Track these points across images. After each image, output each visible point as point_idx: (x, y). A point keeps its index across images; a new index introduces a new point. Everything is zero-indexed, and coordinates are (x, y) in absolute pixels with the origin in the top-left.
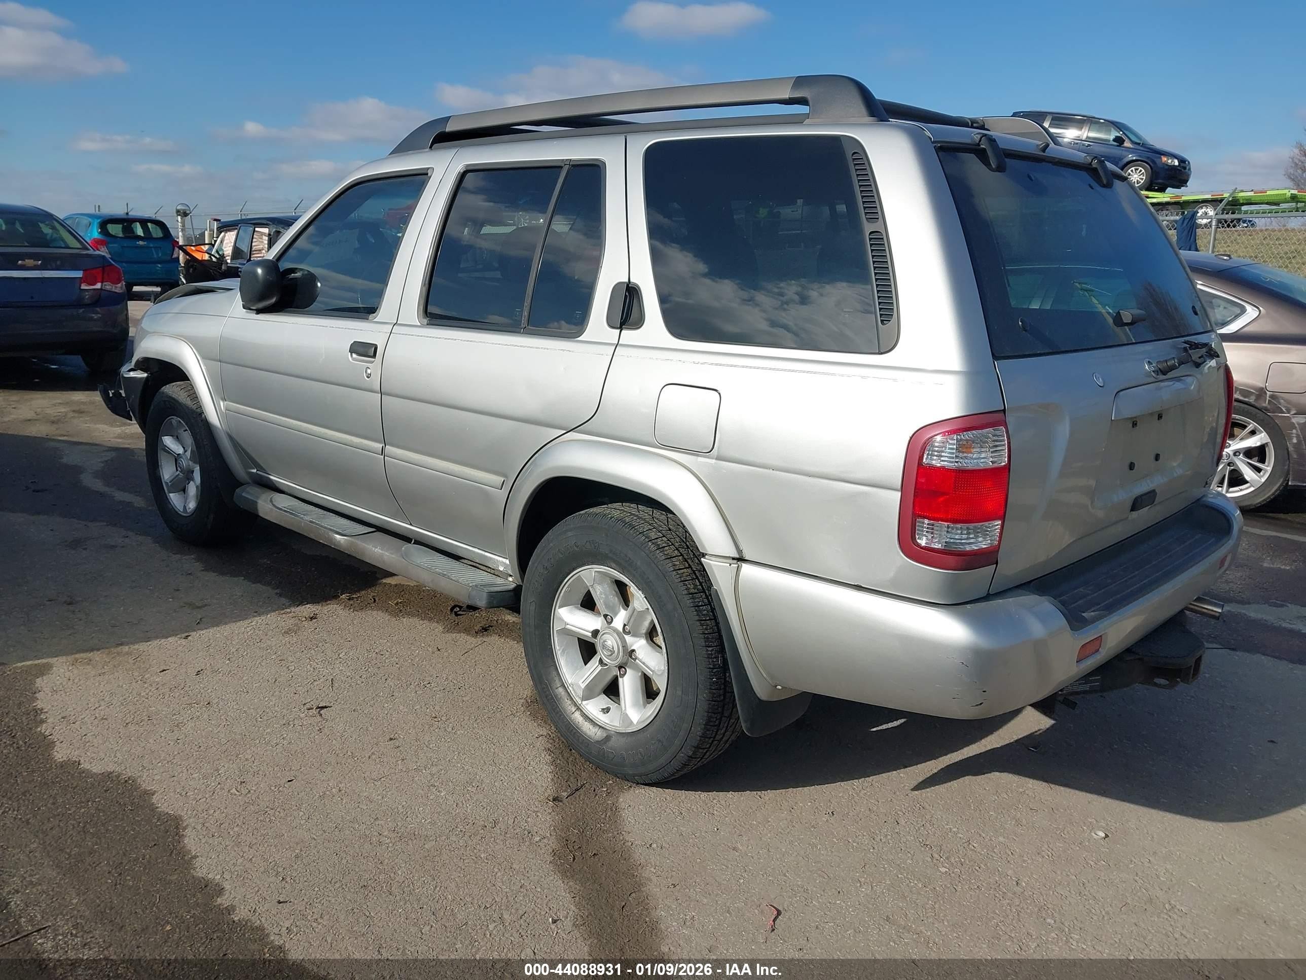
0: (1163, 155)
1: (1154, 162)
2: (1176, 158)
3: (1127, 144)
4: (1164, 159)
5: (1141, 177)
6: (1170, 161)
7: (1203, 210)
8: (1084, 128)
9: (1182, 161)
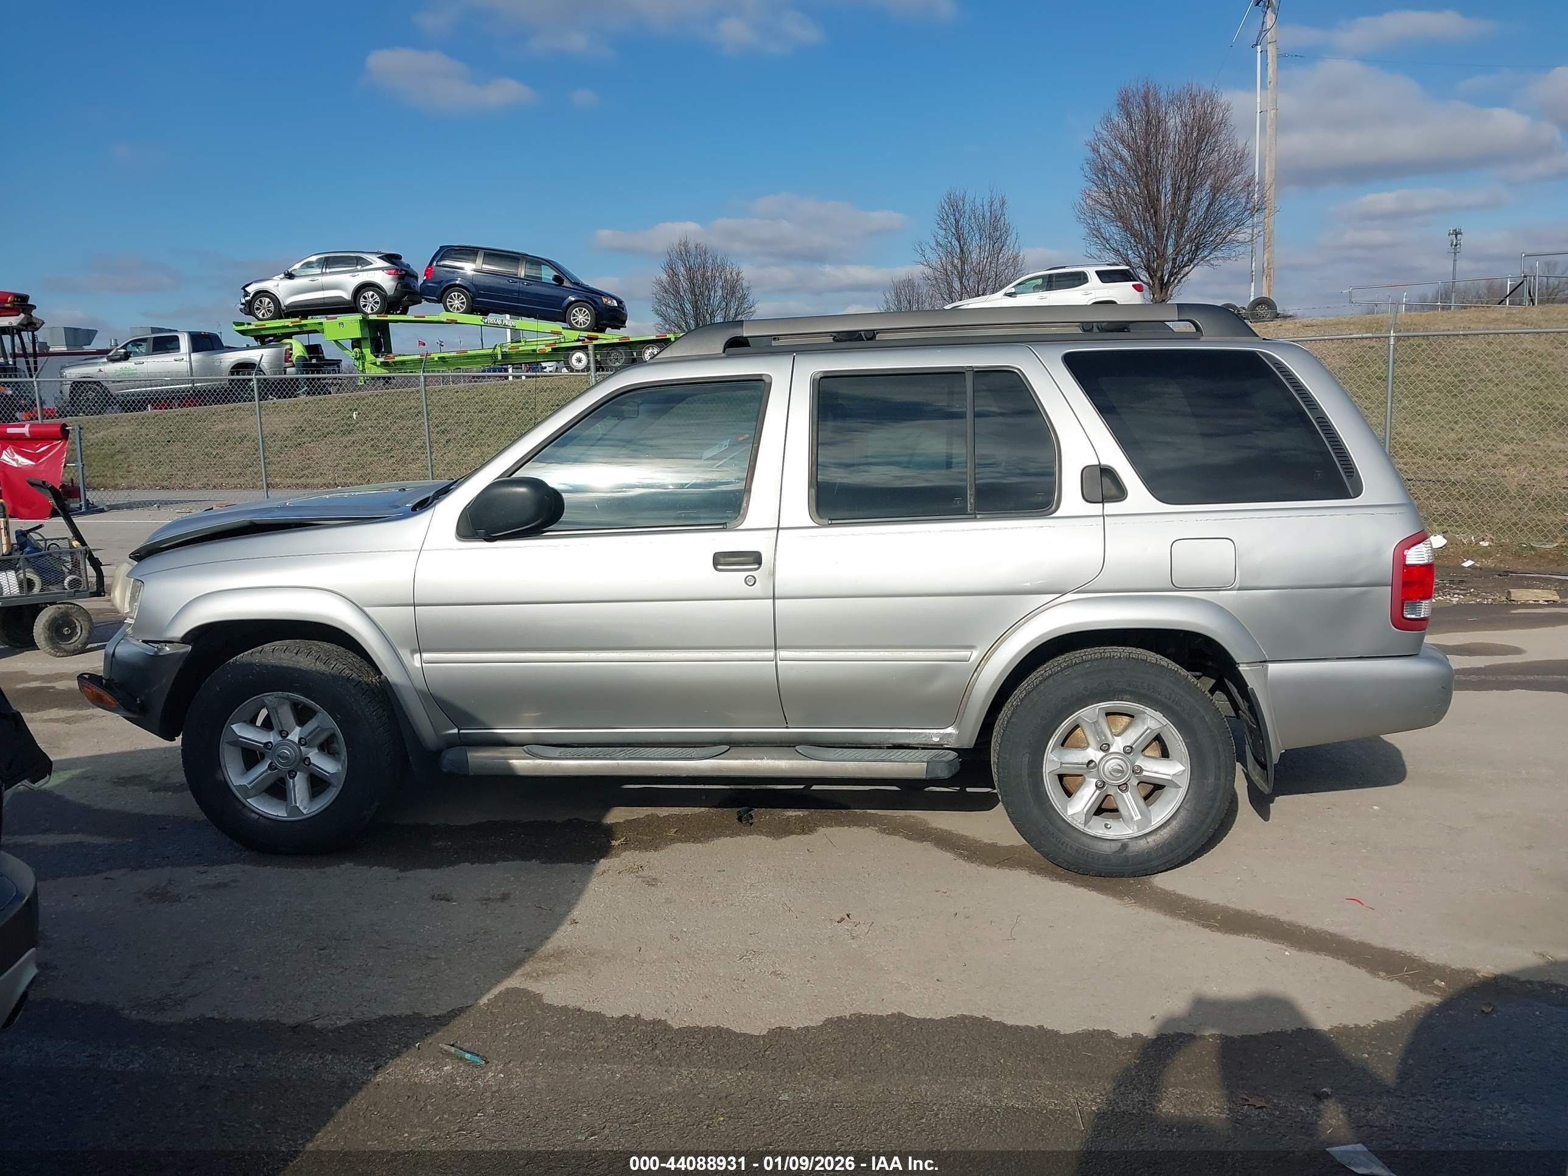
0: (603, 295)
1: (596, 303)
2: (615, 299)
3: (566, 284)
4: (605, 300)
5: (586, 317)
6: (609, 302)
7: (650, 351)
8: (520, 267)
9: (620, 302)
